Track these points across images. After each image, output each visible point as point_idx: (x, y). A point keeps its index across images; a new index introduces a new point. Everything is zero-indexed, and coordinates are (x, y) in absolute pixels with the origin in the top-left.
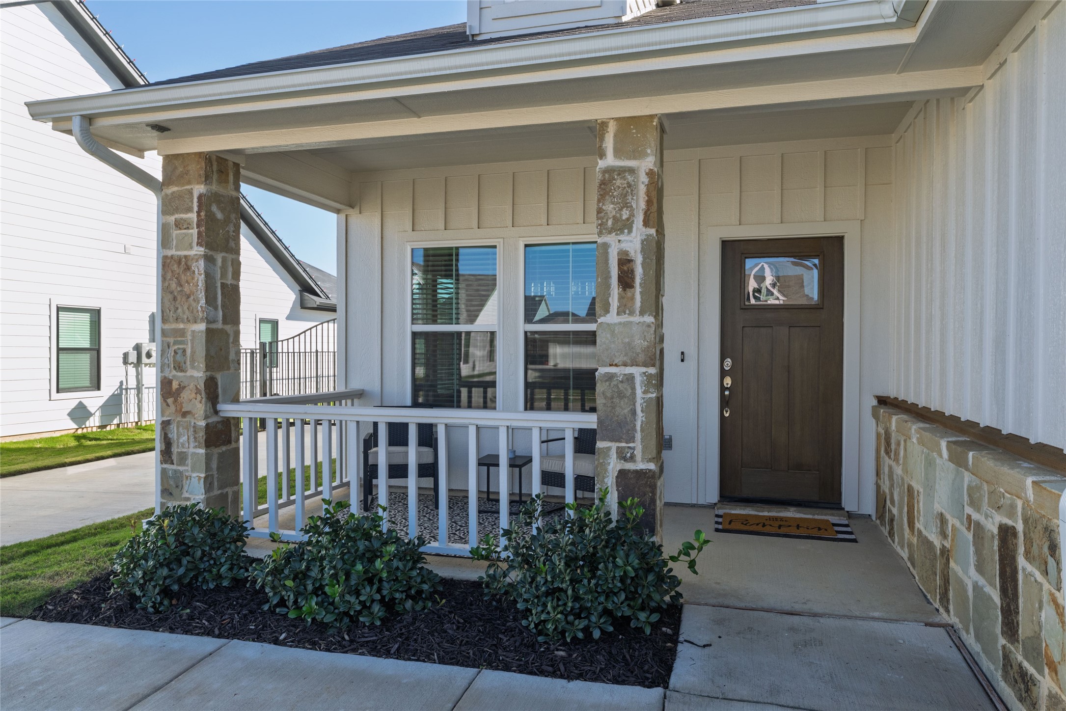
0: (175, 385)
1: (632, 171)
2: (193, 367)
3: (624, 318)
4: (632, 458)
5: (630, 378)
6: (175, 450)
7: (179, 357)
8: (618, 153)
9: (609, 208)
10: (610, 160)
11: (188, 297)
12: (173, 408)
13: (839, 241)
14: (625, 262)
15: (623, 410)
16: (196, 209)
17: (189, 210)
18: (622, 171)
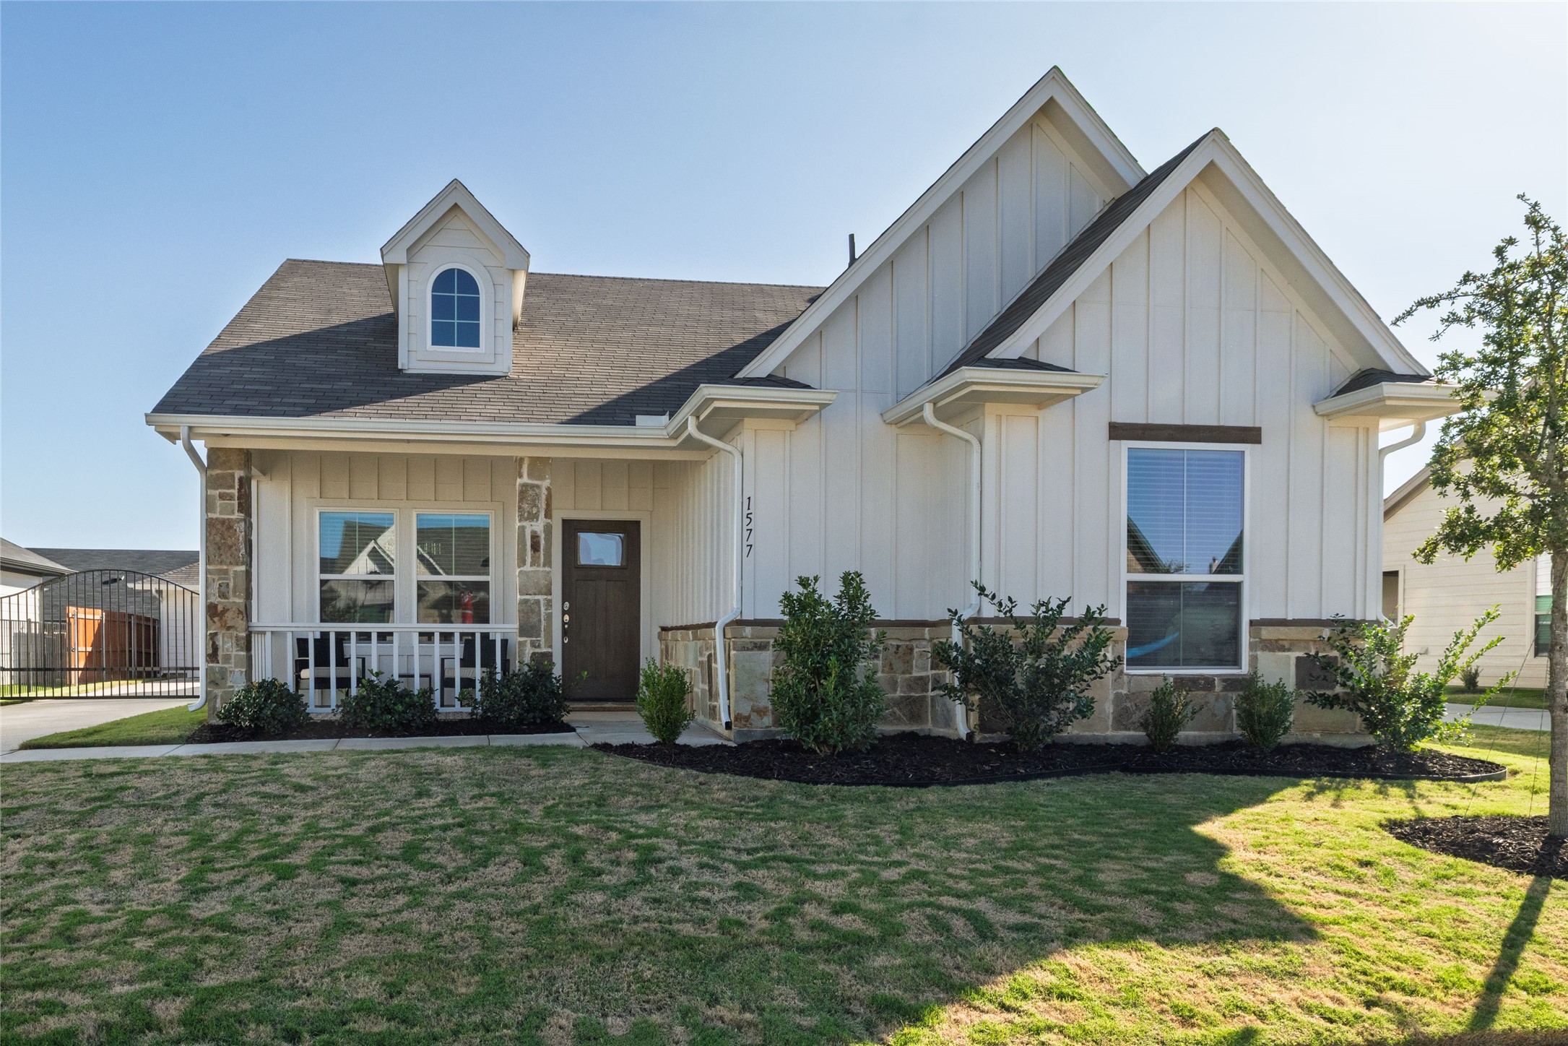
0: (220, 608)
1: (538, 487)
2: (235, 596)
3: (534, 568)
4: (539, 646)
5: (538, 602)
6: (220, 653)
7: (223, 589)
8: (530, 476)
9: (525, 506)
10: (525, 479)
11: (231, 547)
12: (218, 624)
13: (638, 523)
14: (535, 537)
15: (534, 620)
16: (237, 487)
17: (233, 487)
18: (533, 486)
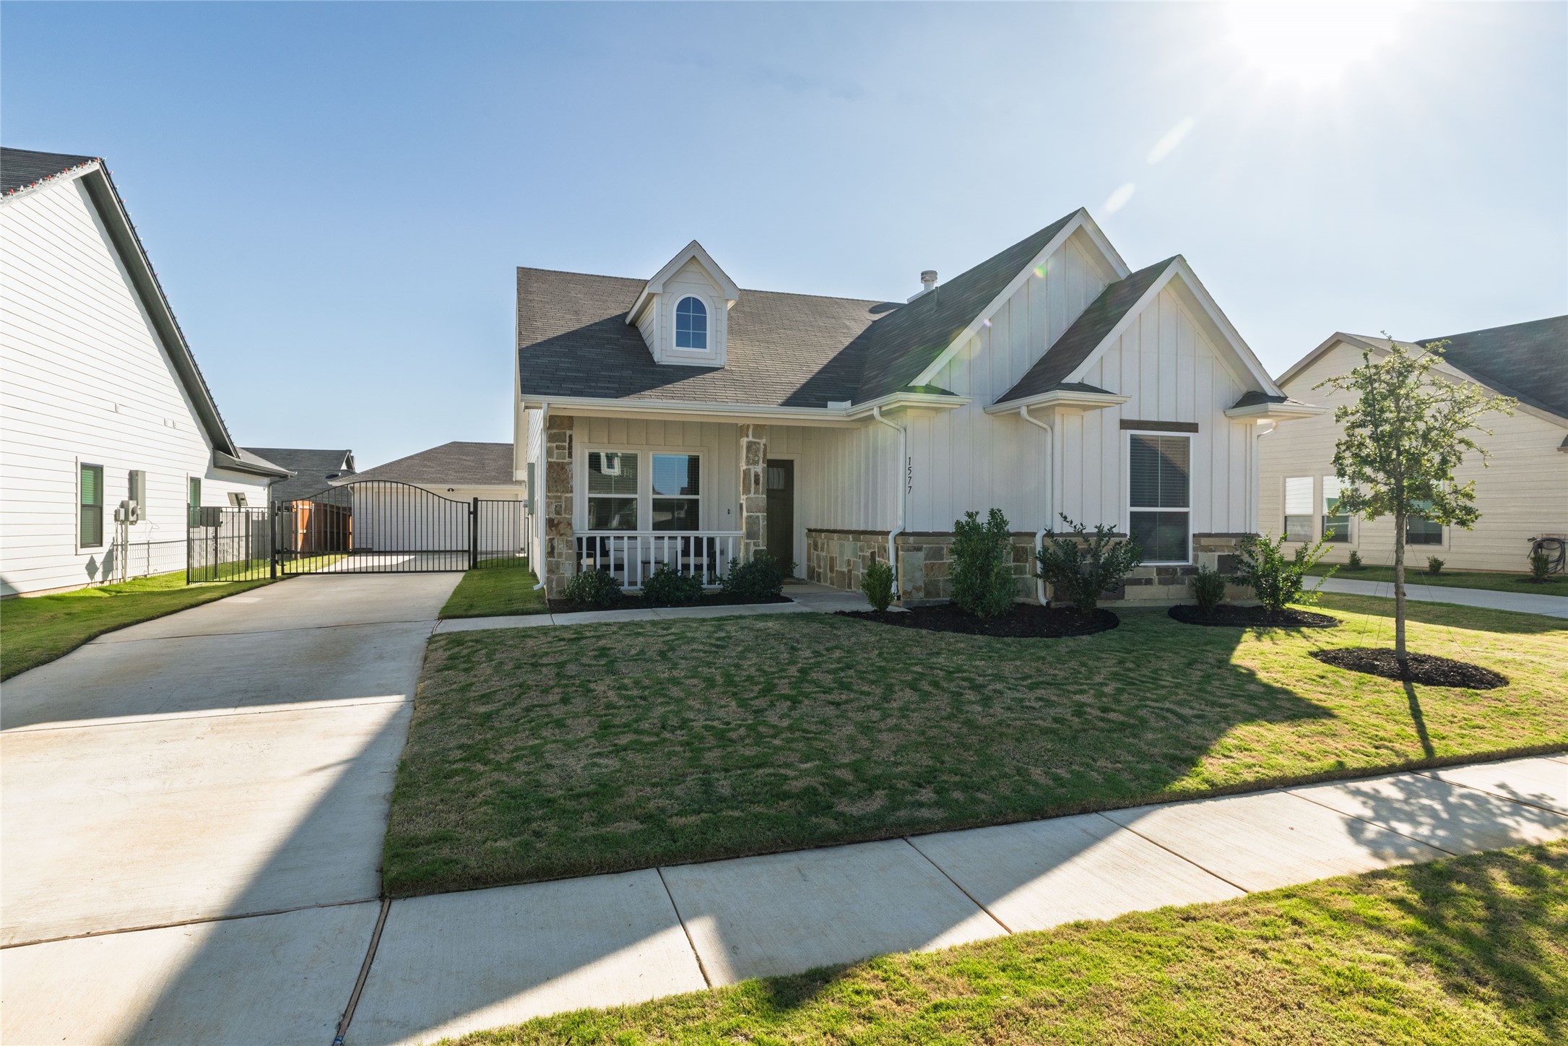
0: (556, 522)
1: (759, 443)
2: (565, 513)
3: (756, 496)
4: (759, 546)
5: (758, 517)
6: (556, 551)
7: (558, 509)
8: (753, 437)
9: (751, 456)
10: (751, 439)
11: (563, 481)
12: (555, 532)
13: (792, 462)
14: (757, 476)
15: (755, 528)
16: (568, 441)
17: (565, 441)
18: (755, 443)
